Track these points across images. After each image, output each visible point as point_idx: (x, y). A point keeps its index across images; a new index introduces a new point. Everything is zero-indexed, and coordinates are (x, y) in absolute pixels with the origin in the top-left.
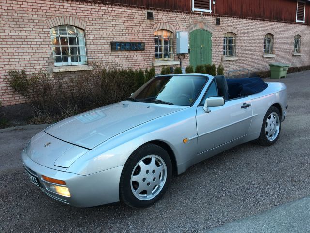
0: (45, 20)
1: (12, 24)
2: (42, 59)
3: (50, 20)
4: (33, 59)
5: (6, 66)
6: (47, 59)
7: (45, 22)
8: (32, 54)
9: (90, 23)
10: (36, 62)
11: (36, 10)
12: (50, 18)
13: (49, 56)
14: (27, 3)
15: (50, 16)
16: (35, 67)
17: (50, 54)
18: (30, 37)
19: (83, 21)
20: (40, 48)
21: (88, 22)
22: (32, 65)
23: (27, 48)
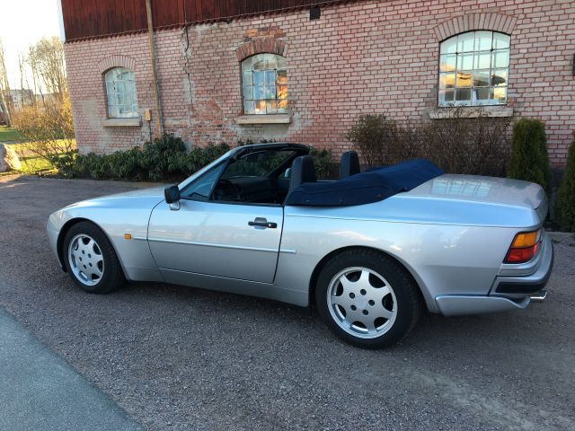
0: (433, 29)
1: (381, 43)
2: (417, 96)
3: (440, 27)
4: (402, 97)
5: (365, 107)
6: (425, 96)
7: (432, 31)
8: (403, 88)
9: (526, 18)
10: (407, 101)
11: (421, 14)
12: (442, 23)
13: (429, 91)
14: (409, 4)
15: (442, 20)
16: (404, 110)
17: (432, 86)
18: (404, 61)
19: (510, 18)
20: (417, 78)
21: (522, 16)
22: (400, 106)
23: (396, 80)
